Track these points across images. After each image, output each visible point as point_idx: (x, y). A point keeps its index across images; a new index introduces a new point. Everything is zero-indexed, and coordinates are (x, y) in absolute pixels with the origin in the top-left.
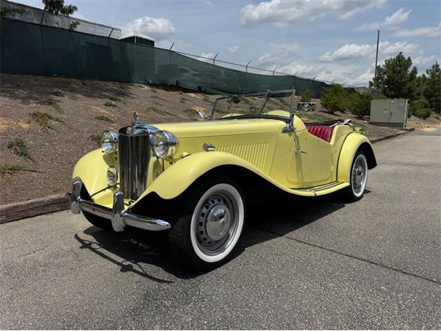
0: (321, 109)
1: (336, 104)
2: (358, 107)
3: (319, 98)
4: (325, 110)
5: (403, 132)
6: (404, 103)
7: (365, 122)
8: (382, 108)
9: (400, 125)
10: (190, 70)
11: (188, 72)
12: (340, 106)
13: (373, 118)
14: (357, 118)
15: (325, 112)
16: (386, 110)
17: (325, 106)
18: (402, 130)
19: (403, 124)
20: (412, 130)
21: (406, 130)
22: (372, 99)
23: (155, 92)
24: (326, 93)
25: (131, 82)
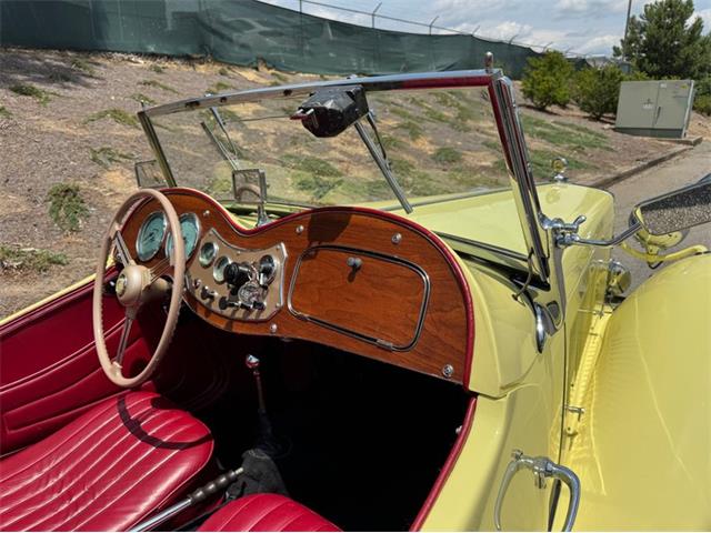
0: (523, 102)
1: (551, 89)
2: (592, 96)
3: (519, 79)
4: (529, 102)
5: (681, 147)
6: (688, 88)
7: (607, 126)
8: (642, 99)
9: (674, 134)
10: (254, 23)
11: (250, 27)
12: (560, 95)
13: (624, 118)
14: (591, 119)
15: (529, 107)
16: (649, 102)
17: (530, 95)
18: (679, 142)
19: (681, 130)
20: (698, 141)
21: (687, 143)
22: (621, 79)
23: (159, 71)
24: (533, 68)
25: (106, 51)
